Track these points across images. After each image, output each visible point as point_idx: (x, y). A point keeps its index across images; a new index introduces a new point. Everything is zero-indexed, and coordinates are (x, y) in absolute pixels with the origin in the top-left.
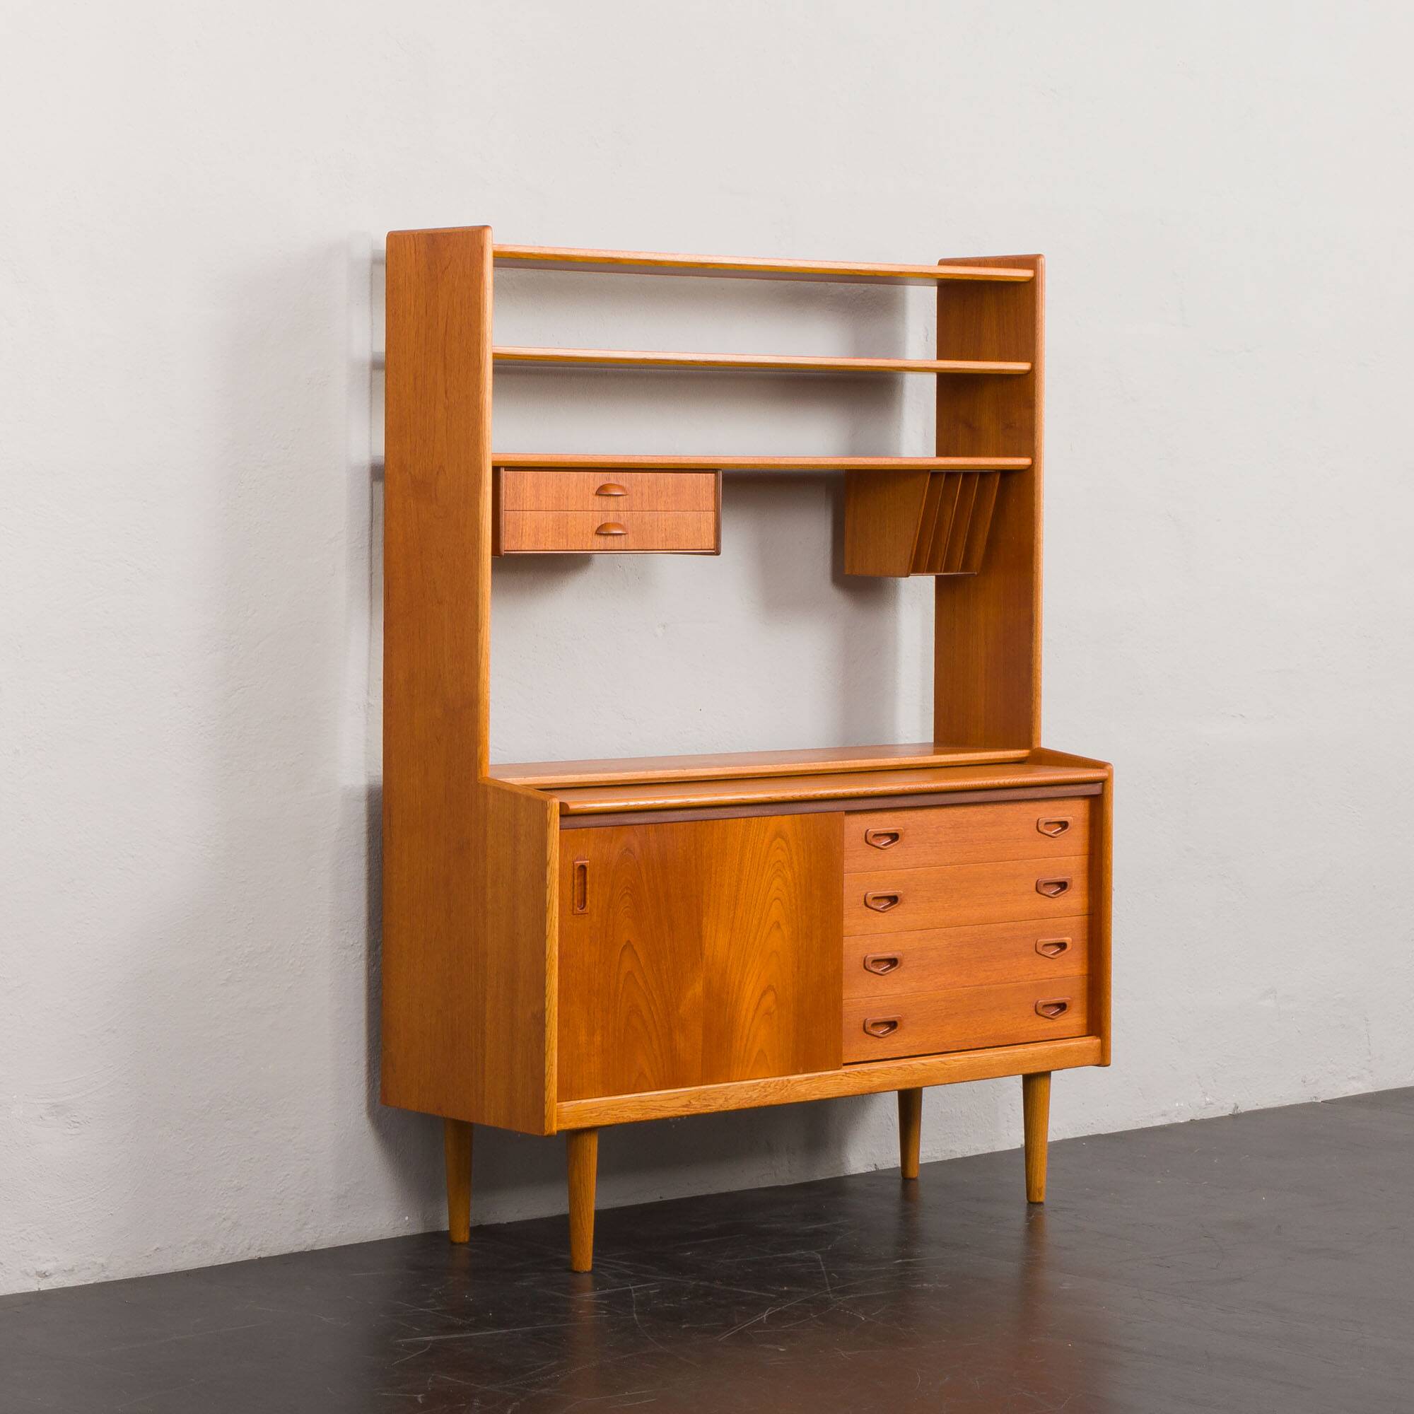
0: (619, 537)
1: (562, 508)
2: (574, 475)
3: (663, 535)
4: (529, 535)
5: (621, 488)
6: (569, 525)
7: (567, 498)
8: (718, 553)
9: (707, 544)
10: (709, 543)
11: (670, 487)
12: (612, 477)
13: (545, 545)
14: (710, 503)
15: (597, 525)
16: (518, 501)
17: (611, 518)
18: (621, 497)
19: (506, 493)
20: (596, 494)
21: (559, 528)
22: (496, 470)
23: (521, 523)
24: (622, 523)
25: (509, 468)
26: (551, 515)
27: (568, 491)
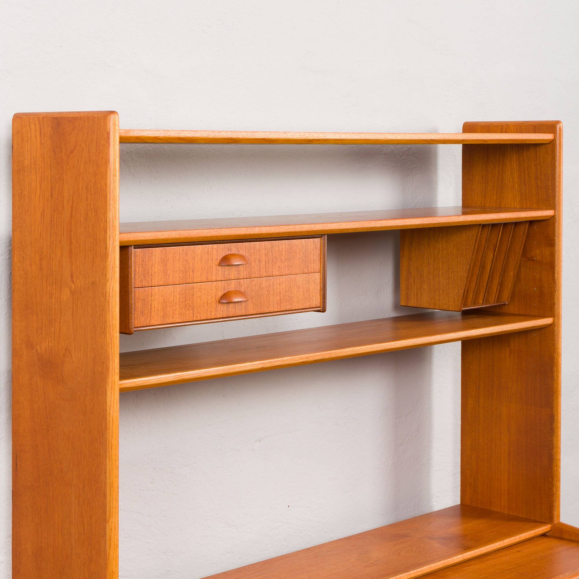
0: (239, 304)
1: (188, 281)
2: (199, 248)
3: (278, 298)
4: (158, 310)
5: (242, 257)
6: (195, 296)
7: (193, 271)
8: (324, 311)
9: (314, 303)
10: (316, 301)
11: (284, 253)
12: (234, 248)
13: (173, 318)
14: (317, 266)
15: (220, 294)
16: (147, 278)
17: (232, 286)
18: (241, 267)
19: (135, 270)
20: (219, 265)
21: (186, 300)
22: (124, 248)
23: (150, 298)
24: (243, 290)
25: (137, 247)
26: (178, 288)
27: (194, 264)
